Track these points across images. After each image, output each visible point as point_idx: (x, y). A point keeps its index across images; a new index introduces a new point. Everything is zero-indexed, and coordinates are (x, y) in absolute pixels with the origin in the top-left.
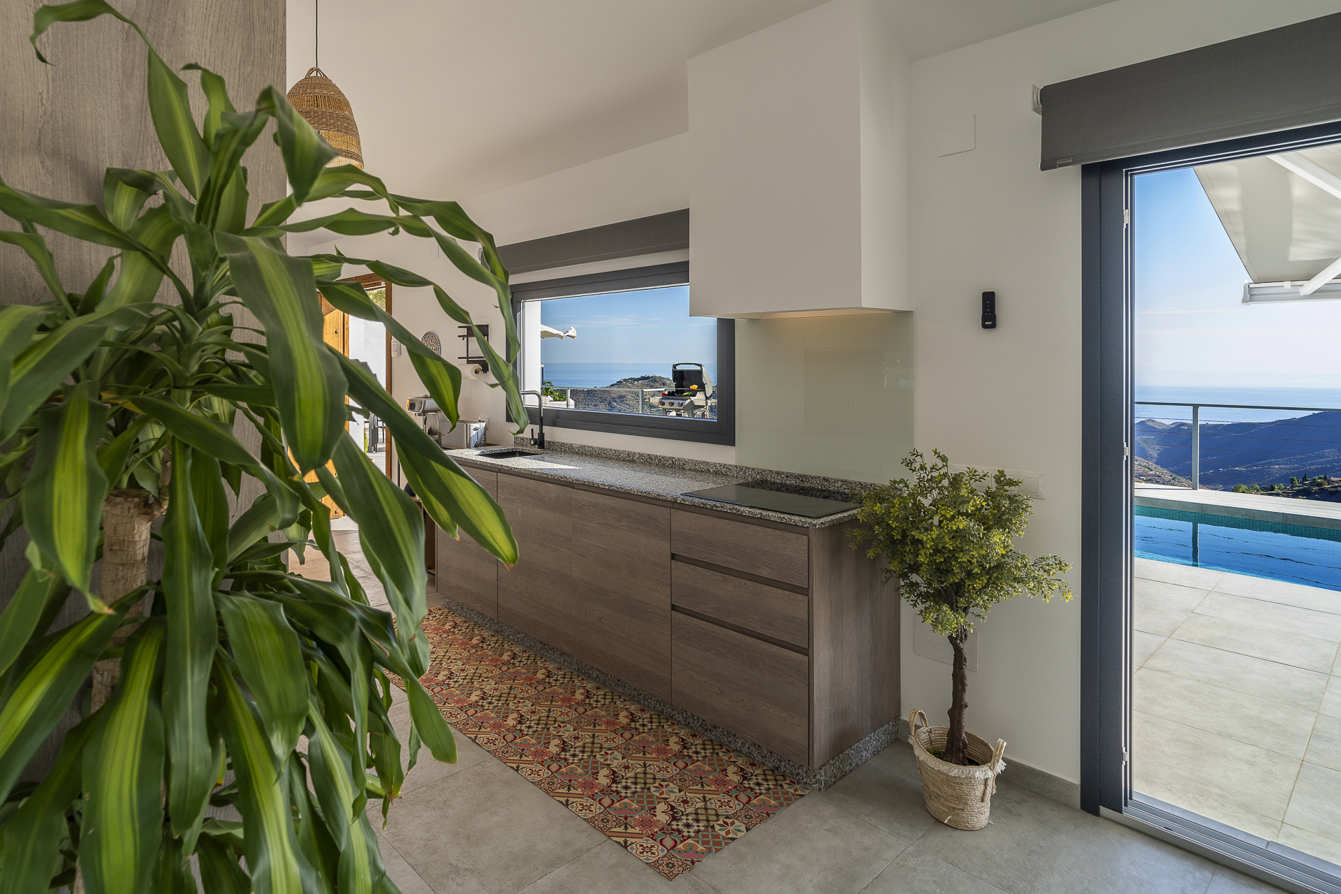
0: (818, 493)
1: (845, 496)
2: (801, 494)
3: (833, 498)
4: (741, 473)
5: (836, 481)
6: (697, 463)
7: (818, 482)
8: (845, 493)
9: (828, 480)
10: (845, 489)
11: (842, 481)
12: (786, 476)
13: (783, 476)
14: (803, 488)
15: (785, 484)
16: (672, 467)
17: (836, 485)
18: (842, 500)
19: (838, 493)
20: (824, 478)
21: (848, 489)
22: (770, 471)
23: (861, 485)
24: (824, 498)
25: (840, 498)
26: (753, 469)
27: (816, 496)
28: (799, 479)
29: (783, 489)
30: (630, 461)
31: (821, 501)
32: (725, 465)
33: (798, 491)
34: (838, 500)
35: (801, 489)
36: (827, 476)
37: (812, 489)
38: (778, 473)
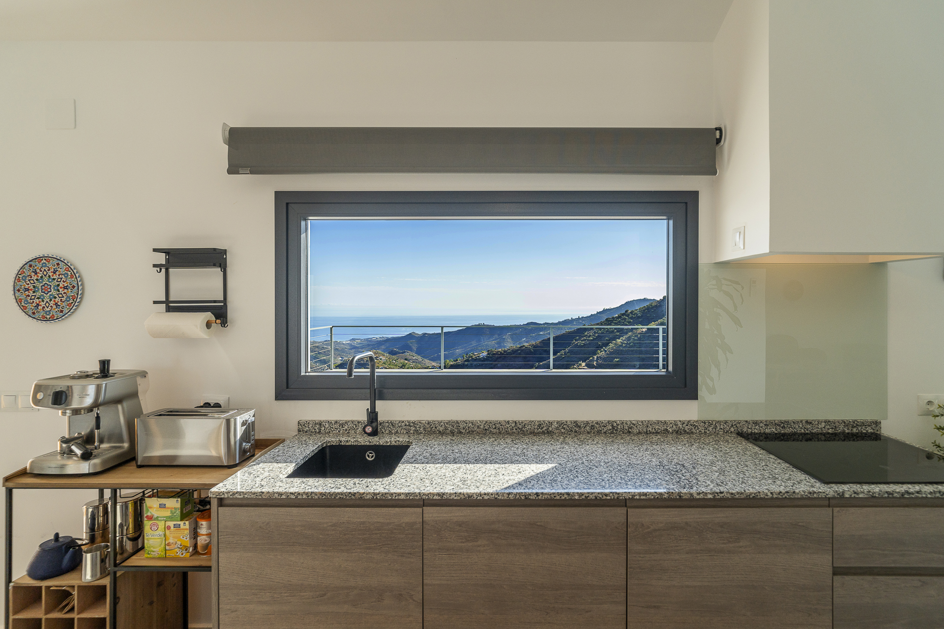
0: (801, 437)
1: (828, 436)
2: (782, 440)
3: (816, 440)
4: (710, 429)
5: (819, 422)
6: (649, 423)
7: (801, 426)
8: (829, 433)
9: (811, 423)
10: (829, 429)
11: (825, 422)
12: (765, 425)
13: (761, 425)
14: (784, 435)
15: (764, 433)
16: (612, 433)
17: (820, 426)
18: (825, 440)
19: (821, 434)
20: (807, 422)
21: (832, 428)
22: (747, 422)
23: (845, 423)
24: (807, 440)
25: (823, 438)
26: (726, 422)
27: (798, 441)
28: (779, 425)
29: (761, 438)
30: (543, 433)
31: (804, 443)
32: (689, 421)
33: (779, 438)
34: (822, 441)
35: (782, 435)
36: (810, 418)
37: (795, 434)
38: (756, 423)
